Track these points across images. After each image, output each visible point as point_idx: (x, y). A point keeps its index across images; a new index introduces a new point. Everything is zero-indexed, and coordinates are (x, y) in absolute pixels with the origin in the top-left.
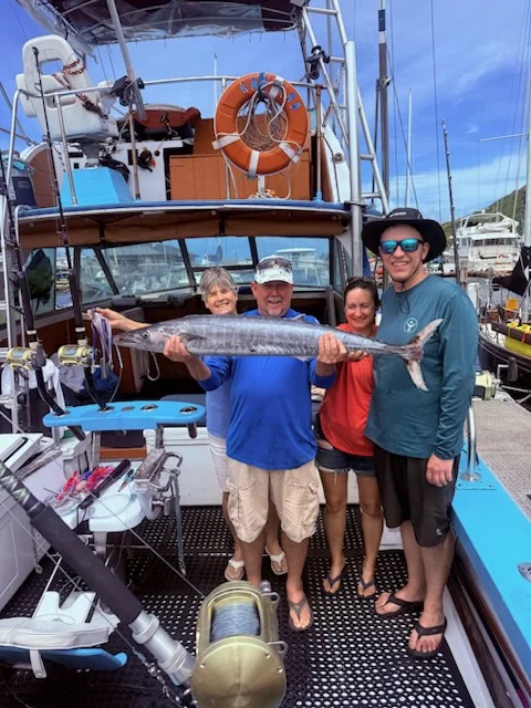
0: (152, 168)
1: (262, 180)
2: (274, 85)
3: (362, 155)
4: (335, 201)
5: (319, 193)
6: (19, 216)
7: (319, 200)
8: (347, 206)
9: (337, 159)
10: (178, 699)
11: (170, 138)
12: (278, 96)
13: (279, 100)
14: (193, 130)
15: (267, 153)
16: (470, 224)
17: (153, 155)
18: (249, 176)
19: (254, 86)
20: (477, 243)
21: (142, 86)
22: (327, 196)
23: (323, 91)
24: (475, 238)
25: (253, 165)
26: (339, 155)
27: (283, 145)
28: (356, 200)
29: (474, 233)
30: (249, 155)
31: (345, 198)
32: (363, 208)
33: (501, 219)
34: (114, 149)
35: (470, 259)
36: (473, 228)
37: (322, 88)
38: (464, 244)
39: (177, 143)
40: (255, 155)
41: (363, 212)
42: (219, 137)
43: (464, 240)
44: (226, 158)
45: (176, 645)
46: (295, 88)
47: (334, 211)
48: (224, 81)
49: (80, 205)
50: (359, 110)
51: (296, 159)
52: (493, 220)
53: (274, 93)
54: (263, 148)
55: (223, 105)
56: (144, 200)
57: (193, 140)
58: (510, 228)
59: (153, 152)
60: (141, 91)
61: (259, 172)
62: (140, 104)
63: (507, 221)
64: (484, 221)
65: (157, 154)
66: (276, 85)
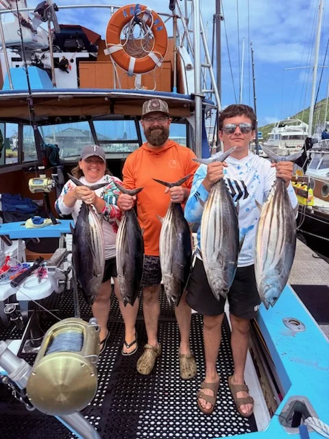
0: (68, 70)
2: (145, 13)
3: (203, 64)
4: (186, 94)
5: (175, 88)
7: (175, 92)
8: (193, 97)
9: (189, 67)
10: (21, 399)
11: (79, 50)
12: (148, 21)
13: (148, 23)
14: (97, 47)
15: (142, 59)
16: (280, 126)
17: (69, 62)
18: (129, 74)
19: (132, 12)
20: (285, 138)
21: (56, 9)
22: (180, 90)
23: (178, 20)
24: (283, 134)
25: (132, 67)
26: (190, 65)
27: (151, 54)
28: (198, 93)
29: (283, 132)
30: (129, 60)
31: (192, 91)
32: (203, 98)
33: (299, 123)
34: (43, 57)
35: (280, 148)
36: (283, 128)
37: (178, 17)
38: (276, 138)
39: (85, 54)
40: (133, 60)
41: (203, 101)
42: (109, 47)
43: (276, 136)
44: (113, 62)
45: (21, 361)
46: (160, 16)
47: (184, 99)
48: (112, 8)
49: (16, 89)
50: (202, 33)
51: (159, 64)
52: (295, 124)
53: (145, 18)
54: (138, 56)
55: (111, 25)
56: (58, 87)
57: (97, 53)
58: (305, 129)
59: (69, 59)
60: (56, 12)
61: (136, 72)
62: (55, 22)
63: (303, 124)
64: (289, 125)
65: (72, 61)
66: (147, 13)
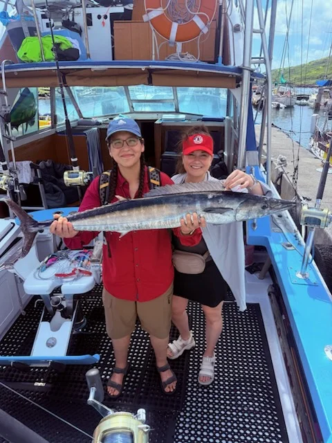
1: (179, 45)
3: (255, 29)
4: (232, 65)
5: (220, 58)
6: (5, 69)
7: (220, 64)
8: (240, 70)
9: (237, 29)
11: (115, 4)
17: (103, 18)
18: (170, 42)
22: (226, 60)
25: (173, 35)
26: (238, 26)
28: (247, 65)
31: (239, 64)
32: (251, 72)
39: (120, 10)
40: (175, 26)
41: (251, 75)
44: (152, 28)
47: (230, 73)
51: (205, 30)
54: (181, 21)
57: (132, 6)
59: (102, 15)
61: (177, 40)
65: (106, 17)
